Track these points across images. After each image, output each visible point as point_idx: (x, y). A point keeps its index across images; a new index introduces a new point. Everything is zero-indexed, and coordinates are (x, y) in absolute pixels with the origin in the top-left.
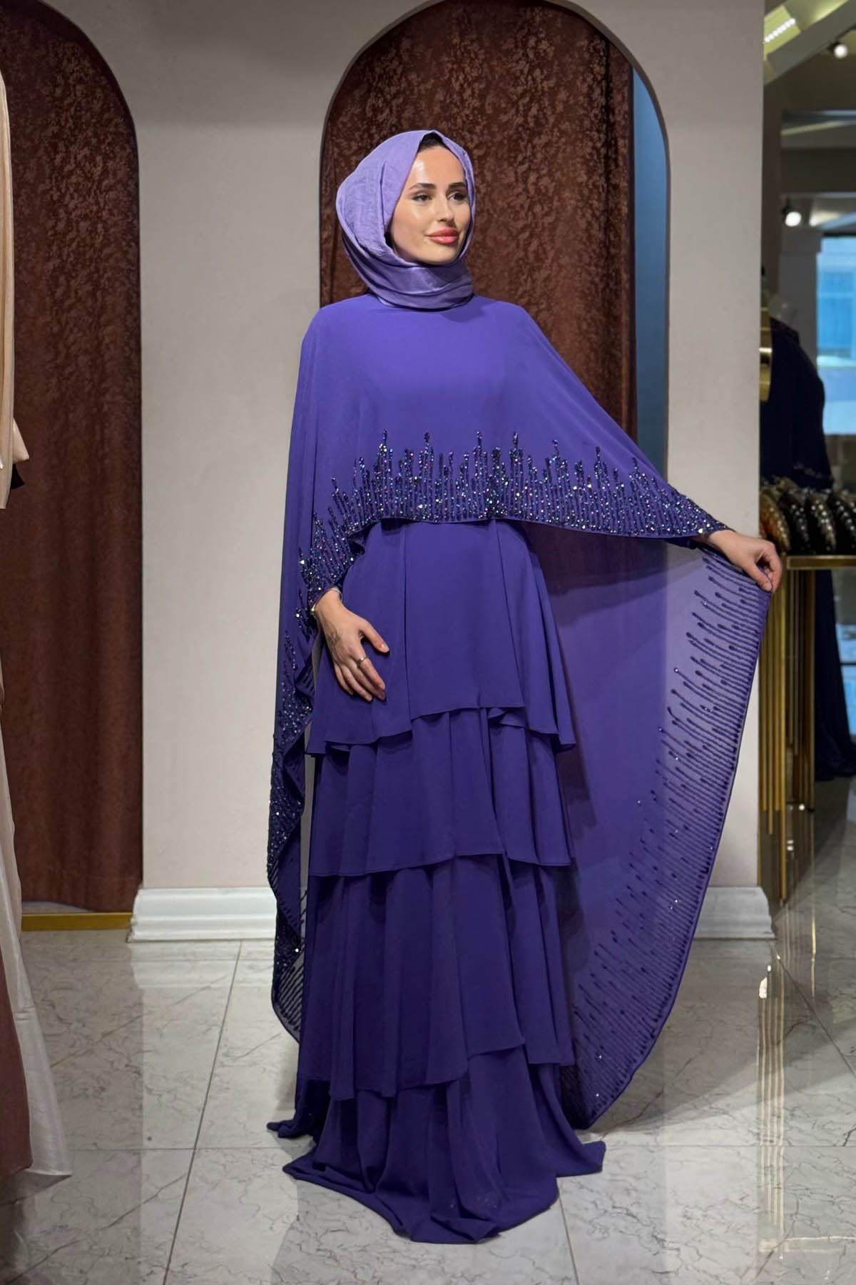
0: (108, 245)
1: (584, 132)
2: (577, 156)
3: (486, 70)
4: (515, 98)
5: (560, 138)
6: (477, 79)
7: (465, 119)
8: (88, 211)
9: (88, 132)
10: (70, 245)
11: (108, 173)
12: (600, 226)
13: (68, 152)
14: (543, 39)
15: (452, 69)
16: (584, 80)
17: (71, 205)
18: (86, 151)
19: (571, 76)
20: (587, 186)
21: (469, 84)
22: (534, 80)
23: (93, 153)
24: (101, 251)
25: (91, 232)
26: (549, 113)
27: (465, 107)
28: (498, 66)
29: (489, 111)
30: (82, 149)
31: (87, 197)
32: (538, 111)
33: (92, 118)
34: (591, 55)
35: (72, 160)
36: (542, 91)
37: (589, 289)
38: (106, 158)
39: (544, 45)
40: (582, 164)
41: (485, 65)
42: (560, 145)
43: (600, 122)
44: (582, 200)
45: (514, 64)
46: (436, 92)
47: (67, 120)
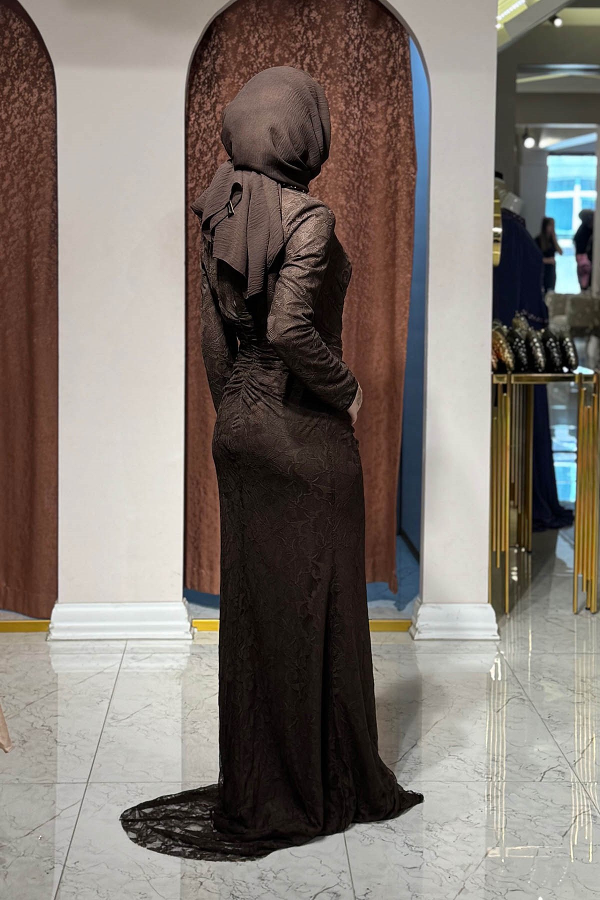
0: (41, 152)
1: (343, 75)
2: (338, 93)
3: (274, 31)
4: (294, 50)
5: (326, 80)
6: (268, 37)
7: (259, 65)
8: (26, 127)
9: (27, 71)
10: (14, 151)
11: (42, 101)
12: (355, 142)
13: (13, 85)
14: (313, 9)
15: (250, 30)
16: (342, 39)
17: (16, 122)
18: (26, 85)
19: (333, 36)
20: (345, 114)
21: (262, 41)
22: (307, 38)
23: (31, 86)
24: (36, 155)
25: (28, 142)
26: (319, 62)
27: (258, 57)
28: (282, 28)
29: (277, 60)
30: (23, 83)
31: (26, 117)
32: (310, 60)
33: (30, 61)
34: (348, 21)
35: (16, 91)
36: (314, 47)
37: (348, 186)
38: (41, 90)
39: (314, 14)
40: (342, 98)
41: (274, 27)
42: (326, 84)
43: (353, 68)
44: (343, 124)
45: (294, 27)
46: (239, 46)
47: (12, 63)
